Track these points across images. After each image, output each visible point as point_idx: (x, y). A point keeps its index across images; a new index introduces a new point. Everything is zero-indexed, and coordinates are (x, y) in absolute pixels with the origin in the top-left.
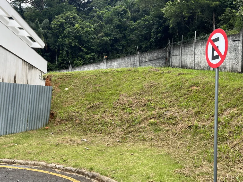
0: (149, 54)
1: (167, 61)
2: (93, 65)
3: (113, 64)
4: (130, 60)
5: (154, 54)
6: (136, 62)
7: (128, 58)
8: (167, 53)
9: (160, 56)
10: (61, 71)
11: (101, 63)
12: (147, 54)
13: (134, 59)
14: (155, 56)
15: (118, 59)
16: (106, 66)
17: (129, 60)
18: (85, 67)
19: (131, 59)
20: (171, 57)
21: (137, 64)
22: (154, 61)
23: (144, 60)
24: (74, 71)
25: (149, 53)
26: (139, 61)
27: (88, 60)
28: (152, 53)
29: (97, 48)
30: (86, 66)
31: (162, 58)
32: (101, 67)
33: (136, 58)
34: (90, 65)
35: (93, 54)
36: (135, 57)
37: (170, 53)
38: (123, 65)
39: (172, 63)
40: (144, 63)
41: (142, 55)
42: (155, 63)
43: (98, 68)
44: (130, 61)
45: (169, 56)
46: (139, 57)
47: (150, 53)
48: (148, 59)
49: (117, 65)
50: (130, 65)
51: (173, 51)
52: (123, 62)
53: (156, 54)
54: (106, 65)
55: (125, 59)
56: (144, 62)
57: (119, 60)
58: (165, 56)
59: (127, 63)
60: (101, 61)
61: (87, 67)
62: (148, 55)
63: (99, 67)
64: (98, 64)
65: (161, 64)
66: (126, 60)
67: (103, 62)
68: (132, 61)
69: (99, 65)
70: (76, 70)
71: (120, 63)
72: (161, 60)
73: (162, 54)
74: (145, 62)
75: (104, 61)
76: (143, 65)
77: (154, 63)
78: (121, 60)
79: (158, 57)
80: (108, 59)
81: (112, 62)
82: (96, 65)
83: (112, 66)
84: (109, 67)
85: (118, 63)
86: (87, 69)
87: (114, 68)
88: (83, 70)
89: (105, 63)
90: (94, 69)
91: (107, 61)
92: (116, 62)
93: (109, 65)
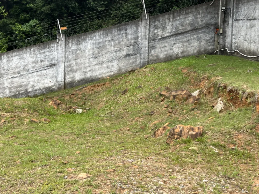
0: (173, 18)
1: (218, 35)
2: (32, 49)
3: (82, 46)
4: (126, 33)
5: (185, 18)
6: (140, 38)
7: (120, 30)
8: (218, 14)
9: (200, 23)
11: (52, 45)
12: (169, 19)
13: (136, 32)
14: (188, 22)
15: (95, 32)
16: (65, 51)
17: (124, 35)
18: (12, 57)
19: (129, 32)
20: (230, 25)
21: (143, 45)
22: (185, 35)
23: (159, 32)
25: (173, 14)
26: (148, 36)
27: (22, 36)
28: (179, 16)
29: (44, 6)
30: (15, 54)
31: (207, 26)
32: (52, 54)
33: (140, 29)
34: (24, 50)
35: (33, 22)
36: (137, 26)
37: (226, 13)
38: (108, 47)
39: (234, 41)
40: (161, 42)
41: (155, 22)
42: (188, 40)
43: (45, 56)
44: (126, 37)
45: (225, 21)
46: (148, 27)
47: (176, 14)
48: (170, 31)
49: (93, 49)
50: (126, 48)
51: (237, 8)
52: (107, 39)
53: (190, 18)
54: (64, 48)
55: (114, 32)
56: (160, 39)
57: (97, 34)
58: (213, 21)
59: (117, 42)
60: (54, 38)
61: (17, 55)
62: (171, 20)
64: (45, 48)
65: (202, 43)
66: (116, 34)
67: (58, 43)
68: (129, 37)
69: (47, 50)
72: (205, 32)
73: (207, 16)
74: (163, 38)
75: (59, 39)
76: (158, 46)
77: (185, 40)
78: (103, 34)
79: (196, 25)
80: (70, 34)
81: (81, 40)
82: (40, 49)
83: (79, 51)
84: (72, 54)
85: (95, 42)
86: (18, 61)
87: (86, 55)
88: (9, 62)
89: (62, 45)
90: (34, 59)
91: (67, 39)
92: (90, 42)
93: (74, 47)
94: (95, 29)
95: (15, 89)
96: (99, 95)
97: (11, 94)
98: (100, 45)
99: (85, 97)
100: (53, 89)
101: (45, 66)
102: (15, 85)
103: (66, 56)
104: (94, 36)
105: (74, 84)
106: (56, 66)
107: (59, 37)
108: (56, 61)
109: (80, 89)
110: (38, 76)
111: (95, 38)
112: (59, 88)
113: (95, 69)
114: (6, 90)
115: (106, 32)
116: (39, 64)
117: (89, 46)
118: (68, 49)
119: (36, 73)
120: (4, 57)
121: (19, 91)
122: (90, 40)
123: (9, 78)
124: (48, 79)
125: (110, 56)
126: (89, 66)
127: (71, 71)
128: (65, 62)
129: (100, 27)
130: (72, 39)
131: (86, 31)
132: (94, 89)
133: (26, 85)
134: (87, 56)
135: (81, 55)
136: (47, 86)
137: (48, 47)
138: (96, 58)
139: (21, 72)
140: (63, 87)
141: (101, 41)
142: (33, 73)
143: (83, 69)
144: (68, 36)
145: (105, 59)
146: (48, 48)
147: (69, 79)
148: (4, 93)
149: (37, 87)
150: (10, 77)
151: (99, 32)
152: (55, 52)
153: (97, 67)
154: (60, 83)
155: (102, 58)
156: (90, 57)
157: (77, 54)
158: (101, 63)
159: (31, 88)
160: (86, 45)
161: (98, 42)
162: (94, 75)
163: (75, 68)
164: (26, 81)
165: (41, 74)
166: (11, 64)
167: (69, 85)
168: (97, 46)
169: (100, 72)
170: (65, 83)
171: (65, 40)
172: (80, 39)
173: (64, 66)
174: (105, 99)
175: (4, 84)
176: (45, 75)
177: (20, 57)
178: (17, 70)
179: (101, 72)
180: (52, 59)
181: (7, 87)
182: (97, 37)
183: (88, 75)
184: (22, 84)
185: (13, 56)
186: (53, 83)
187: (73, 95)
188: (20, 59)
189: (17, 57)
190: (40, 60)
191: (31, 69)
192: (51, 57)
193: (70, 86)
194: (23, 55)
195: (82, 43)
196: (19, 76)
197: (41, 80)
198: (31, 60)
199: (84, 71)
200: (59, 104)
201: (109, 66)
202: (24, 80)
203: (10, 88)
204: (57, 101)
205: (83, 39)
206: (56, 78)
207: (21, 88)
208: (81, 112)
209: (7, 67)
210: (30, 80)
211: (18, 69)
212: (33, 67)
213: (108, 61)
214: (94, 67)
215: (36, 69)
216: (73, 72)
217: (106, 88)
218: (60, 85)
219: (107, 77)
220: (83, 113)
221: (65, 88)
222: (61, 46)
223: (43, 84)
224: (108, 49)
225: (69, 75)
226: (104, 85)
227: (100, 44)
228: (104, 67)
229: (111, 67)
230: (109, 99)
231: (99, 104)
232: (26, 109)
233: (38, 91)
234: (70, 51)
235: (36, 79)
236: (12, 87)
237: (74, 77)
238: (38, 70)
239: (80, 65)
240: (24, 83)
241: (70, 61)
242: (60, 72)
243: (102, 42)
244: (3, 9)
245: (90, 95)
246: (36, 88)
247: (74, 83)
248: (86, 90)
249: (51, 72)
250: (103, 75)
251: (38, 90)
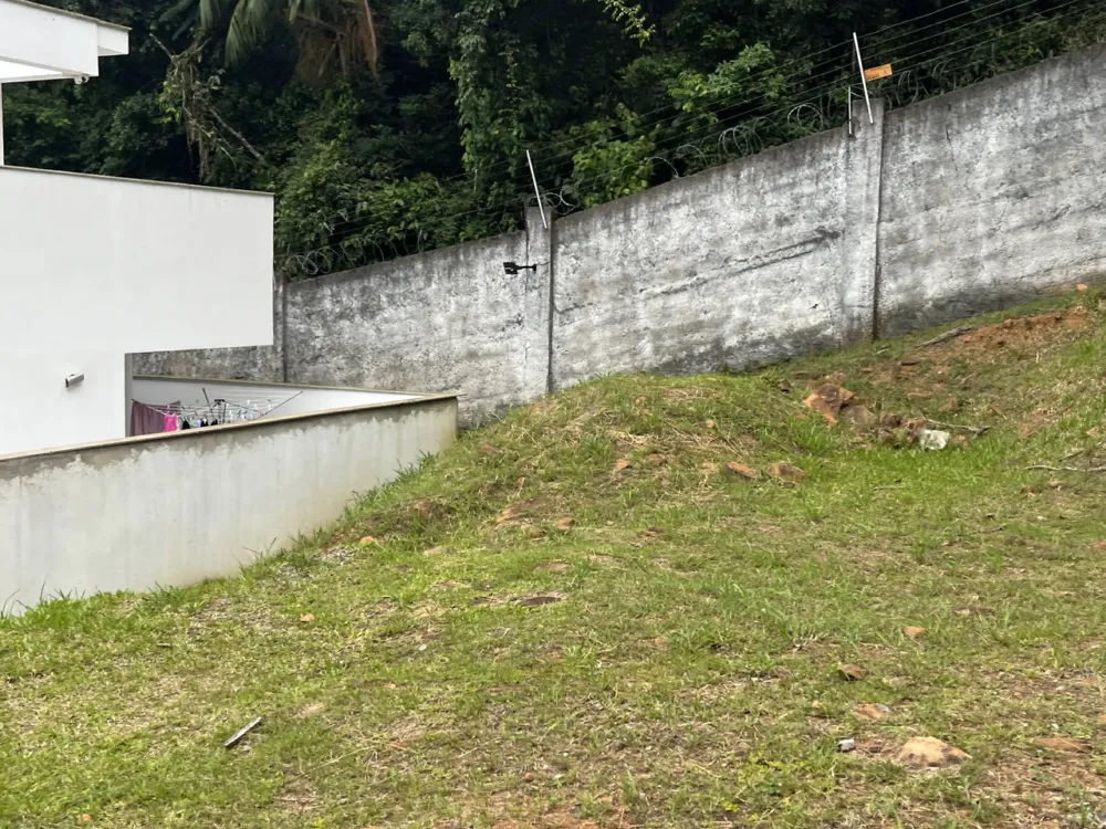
2: (744, 174)
3: (959, 148)
10: (466, 254)
11: (825, 151)
15: (1023, 76)
16: (884, 174)
18: (666, 208)
24: (575, 245)
27: (705, 121)
30: (678, 196)
32: (826, 190)
34: (715, 179)
35: (753, 54)
43: (796, 200)
49: (1011, 153)
52: (1086, 103)
54: (876, 158)
57: (1036, 82)
60: (835, 118)
61: (684, 202)
63: (807, 188)
64: (796, 164)
67: (852, 137)
69: (806, 171)
70: (587, 236)
71: (1045, 125)
75: (856, 123)
78: (1062, 83)
80: (907, 96)
81: (955, 120)
82: (776, 170)
83: (946, 167)
84: (914, 185)
85: (1020, 124)
86: (688, 226)
87: (978, 183)
88: (655, 231)
89: (870, 148)
90: (752, 215)
91: (894, 118)
92: (998, 121)
93: (921, 154)
94: (1027, 62)
95: (676, 340)
96: (1029, 368)
97: (658, 357)
98: (1046, 135)
99: (964, 375)
100: (825, 337)
101: (796, 241)
102: (676, 322)
103: (888, 193)
104: (1017, 96)
105: (914, 317)
106: (840, 239)
107: (859, 113)
108: (841, 220)
109: (945, 340)
110: (767, 283)
111: (1020, 103)
112: (852, 337)
113: (1016, 246)
114: (643, 341)
115: (1079, 72)
116: (771, 233)
117: (992, 141)
118: (895, 161)
119: (756, 272)
120: (637, 210)
121: (689, 348)
122: (998, 114)
123: (655, 296)
124: (804, 296)
125: (1095, 182)
126: (991, 235)
127: (903, 258)
128: (879, 221)
129: (1051, 48)
130: (917, 114)
131: (980, 74)
132: (1009, 338)
133: (717, 324)
134: (979, 188)
135: (952, 184)
136: (799, 324)
137: (808, 158)
138: (1025, 195)
139: (698, 268)
140: (867, 331)
141: (1055, 113)
142: (744, 270)
143: (960, 248)
144: (895, 105)
145: (1070, 200)
146: (810, 166)
147: (893, 298)
148: (634, 353)
149: (762, 330)
150: (658, 290)
151: (1042, 75)
152: (840, 180)
153: (1029, 236)
154: (855, 314)
155: (1051, 196)
156: (996, 194)
157: (937, 182)
158: (1048, 217)
159: (738, 333)
160: (979, 137)
161: (1037, 119)
162: (1011, 275)
163: (922, 244)
164: (719, 305)
165: (779, 275)
166: (661, 238)
167: (894, 322)
168: (1032, 139)
169: (1042, 259)
170: (876, 313)
171: (884, 125)
172: (952, 116)
173: (875, 240)
174: (1060, 388)
175: (634, 317)
176: (793, 280)
177: (698, 208)
178: (684, 262)
179: (1046, 260)
180: (825, 210)
181: (646, 328)
182: (1035, 100)
183: (985, 276)
184: (702, 317)
185: (670, 205)
186: (828, 314)
187: (910, 368)
188: (695, 214)
189: (685, 209)
190: (773, 219)
191: (739, 258)
192: (822, 202)
193: (901, 326)
194: (709, 200)
195: (958, 132)
196: (692, 286)
197: (776, 302)
198: (738, 217)
199: (966, 256)
200: (844, 406)
201: (1089, 230)
202: (709, 300)
203: (657, 336)
204: (837, 391)
205: (964, 111)
206: (841, 290)
207: (697, 336)
208: (942, 445)
209: (646, 250)
210: (732, 301)
211: (689, 259)
212: (747, 249)
213: (1084, 205)
214: (1012, 241)
215: (757, 257)
216: (913, 265)
217: (1067, 336)
218: (856, 322)
219: (1075, 285)
220: (950, 447)
221: (875, 336)
222: (864, 150)
223: (785, 316)
224: (1088, 149)
225: (896, 279)
226: (1058, 320)
227: (1048, 130)
228: (1062, 237)
229: (1096, 236)
230: (1083, 390)
231: (1029, 409)
232: (710, 423)
233: (762, 348)
234: (905, 169)
235: (758, 295)
236: (665, 330)
237: (917, 283)
238: (766, 260)
239: (948, 231)
240: (709, 315)
241: (901, 215)
242: (856, 268)
243: (1056, 120)
244: (639, 15)
245: (990, 369)
246: (755, 335)
247: (919, 314)
248: (973, 345)
249: (819, 268)
250: (1057, 277)
251: (765, 343)
